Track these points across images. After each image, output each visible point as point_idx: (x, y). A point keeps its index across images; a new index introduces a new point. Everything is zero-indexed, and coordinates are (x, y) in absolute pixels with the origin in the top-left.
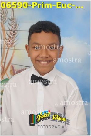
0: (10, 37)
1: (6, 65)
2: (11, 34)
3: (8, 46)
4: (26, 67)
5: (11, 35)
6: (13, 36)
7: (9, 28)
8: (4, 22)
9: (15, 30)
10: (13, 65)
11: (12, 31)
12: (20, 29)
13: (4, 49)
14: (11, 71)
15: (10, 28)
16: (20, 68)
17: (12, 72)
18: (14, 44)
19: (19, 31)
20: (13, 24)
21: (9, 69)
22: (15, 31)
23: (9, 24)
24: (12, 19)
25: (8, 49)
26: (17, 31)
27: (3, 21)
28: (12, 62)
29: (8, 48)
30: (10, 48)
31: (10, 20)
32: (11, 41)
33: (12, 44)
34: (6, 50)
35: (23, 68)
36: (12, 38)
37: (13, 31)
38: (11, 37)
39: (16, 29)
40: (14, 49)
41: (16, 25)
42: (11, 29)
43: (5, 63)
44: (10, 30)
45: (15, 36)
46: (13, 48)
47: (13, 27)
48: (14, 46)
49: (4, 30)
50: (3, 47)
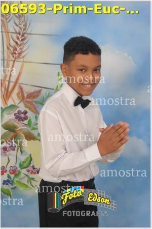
0: (17, 43)
1: (12, 85)
2: (18, 39)
3: (13, 57)
4: (41, 89)
5: (17, 41)
6: (22, 42)
7: (14, 29)
8: (8, 21)
9: (25, 33)
10: (22, 86)
11: (19, 34)
12: (31, 31)
13: (8, 61)
14: (18, 94)
15: (17, 29)
16: (32, 90)
17: (20, 95)
18: (23, 54)
19: (30, 34)
20: (21, 23)
21: (16, 90)
22: (25, 35)
23: (15, 23)
24: (20, 16)
25: (14, 61)
26: (27, 35)
27: (7, 19)
28: (20, 81)
29: (13, 59)
30: (16, 60)
31: (16, 17)
32: (18, 49)
33: (20, 53)
34: (11, 63)
35: (36, 90)
36: (20, 45)
37: (21, 34)
38: (19, 43)
39: (25, 31)
40: (24, 62)
41: (25, 26)
42: (18, 32)
43: (9, 82)
44: (16, 33)
45: (25, 41)
46: (22, 60)
47: (21, 28)
48: (24, 57)
49: (7, 32)
50: (6, 58)
